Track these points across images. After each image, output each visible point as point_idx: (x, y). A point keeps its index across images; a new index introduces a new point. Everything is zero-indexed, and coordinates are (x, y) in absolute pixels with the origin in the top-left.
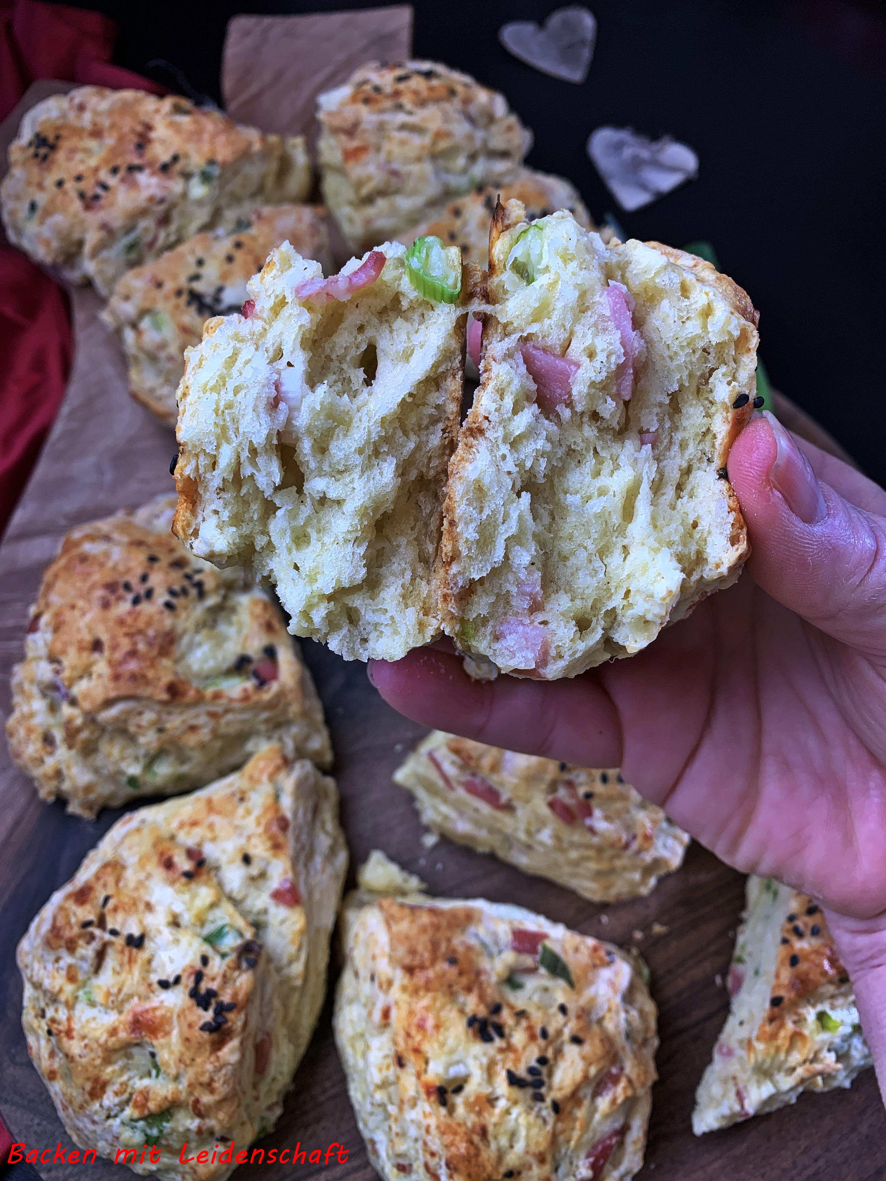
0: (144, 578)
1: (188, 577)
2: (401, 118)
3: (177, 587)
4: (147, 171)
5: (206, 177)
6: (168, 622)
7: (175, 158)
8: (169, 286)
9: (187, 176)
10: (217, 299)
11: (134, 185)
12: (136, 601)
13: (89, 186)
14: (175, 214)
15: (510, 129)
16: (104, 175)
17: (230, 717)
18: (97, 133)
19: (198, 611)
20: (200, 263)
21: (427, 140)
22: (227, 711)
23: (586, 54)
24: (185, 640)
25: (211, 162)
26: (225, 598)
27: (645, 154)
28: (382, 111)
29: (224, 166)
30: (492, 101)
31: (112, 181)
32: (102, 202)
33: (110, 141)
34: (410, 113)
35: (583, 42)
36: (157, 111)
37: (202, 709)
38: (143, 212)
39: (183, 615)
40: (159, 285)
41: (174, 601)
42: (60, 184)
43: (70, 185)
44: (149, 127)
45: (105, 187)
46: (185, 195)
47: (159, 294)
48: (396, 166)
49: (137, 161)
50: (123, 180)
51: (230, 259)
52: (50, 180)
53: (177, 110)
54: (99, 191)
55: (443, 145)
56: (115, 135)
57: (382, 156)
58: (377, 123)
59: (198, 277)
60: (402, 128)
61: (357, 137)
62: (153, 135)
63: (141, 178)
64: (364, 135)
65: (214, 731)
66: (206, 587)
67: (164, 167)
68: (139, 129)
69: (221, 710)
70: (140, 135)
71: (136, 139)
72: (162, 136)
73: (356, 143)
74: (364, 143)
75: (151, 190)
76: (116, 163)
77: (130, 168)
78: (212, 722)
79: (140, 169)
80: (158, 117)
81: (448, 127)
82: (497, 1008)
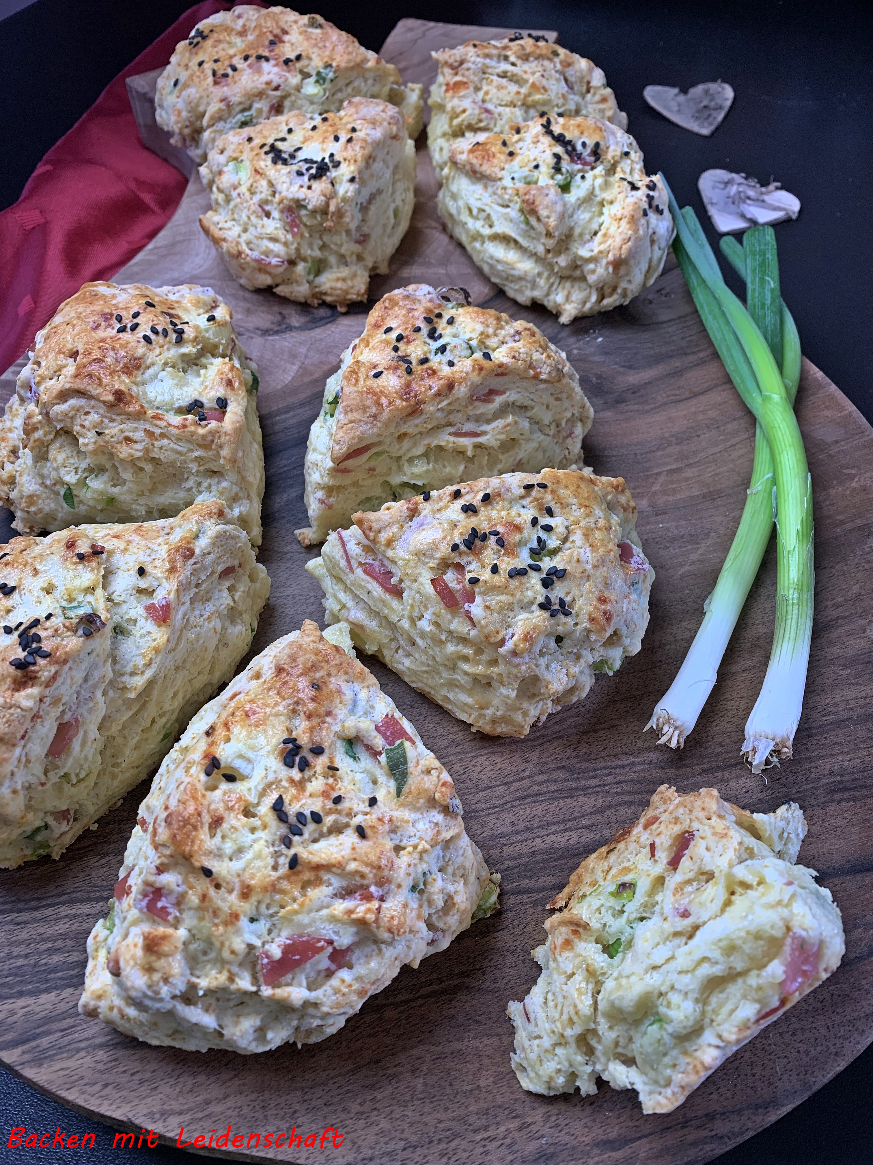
0: (136, 315)
1: (173, 324)
2: (504, 66)
3: (160, 328)
4: (272, 62)
5: (320, 79)
6: (141, 350)
7: (299, 58)
8: (257, 142)
9: (306, 75)
10: (293, 156)
11: (259, 71)
12: (120, 331)
13: (221, 67)
14: (287, 103)
15: (604, 100)
16: (237, 61)
17: (165, 442)
18: (243, 33)
19: (173, 353)
20: (290, 131)
21: (524, 91)
22: (163, 436)
23: (721, 116)
24: (151, 371)
25: (328, 66)
26: (201, 353)
27: (751, 193)
28: (487, 56)
29: (337, 70)
30: (590, 71)
31: (241, 65)
32: (229, 80)
33: (251, 37)
34: (513, 64)
35: (720, 107)
36: (296, 22)
37: (142, 425)
38: (260, 95)
39: (157, 351)
40: (250, 140)
41: (153, 337)
42: (201, 64)
43: (208, 67)
44: (285, 32)
45: (234, 69)
46: (298, 88)
47: (248, 146)
48: (490, 106)
49: (266, 53)
50: (250, 66)
51: (314, 128)
52: (195, 62)
53: (313, 24)
54: (229, 71)
55: (538, 97)
56: (257, 33)
57: (481, 94)
58: (480, 65)
59: (283, 139)
60: (503, 75)
61: (460, 73)
62: (286, 38)
63: (266, 66)
64: (467, 73)
65: (147, 450)
66: (185, 336)
67: (287, 62)
68: (277, 31)
69: (158, 431)
70: (276, 36)
71: (271, 38)
72: (294, 40)
73: (458, 78)
74: (465, 80)
75: (271, 76)
76: (249, 53)
77: (259, 57)
78: (147, 440)
79: (267, 59)
80: (295, 27)
81: (544, 82)
82: (318, 751)
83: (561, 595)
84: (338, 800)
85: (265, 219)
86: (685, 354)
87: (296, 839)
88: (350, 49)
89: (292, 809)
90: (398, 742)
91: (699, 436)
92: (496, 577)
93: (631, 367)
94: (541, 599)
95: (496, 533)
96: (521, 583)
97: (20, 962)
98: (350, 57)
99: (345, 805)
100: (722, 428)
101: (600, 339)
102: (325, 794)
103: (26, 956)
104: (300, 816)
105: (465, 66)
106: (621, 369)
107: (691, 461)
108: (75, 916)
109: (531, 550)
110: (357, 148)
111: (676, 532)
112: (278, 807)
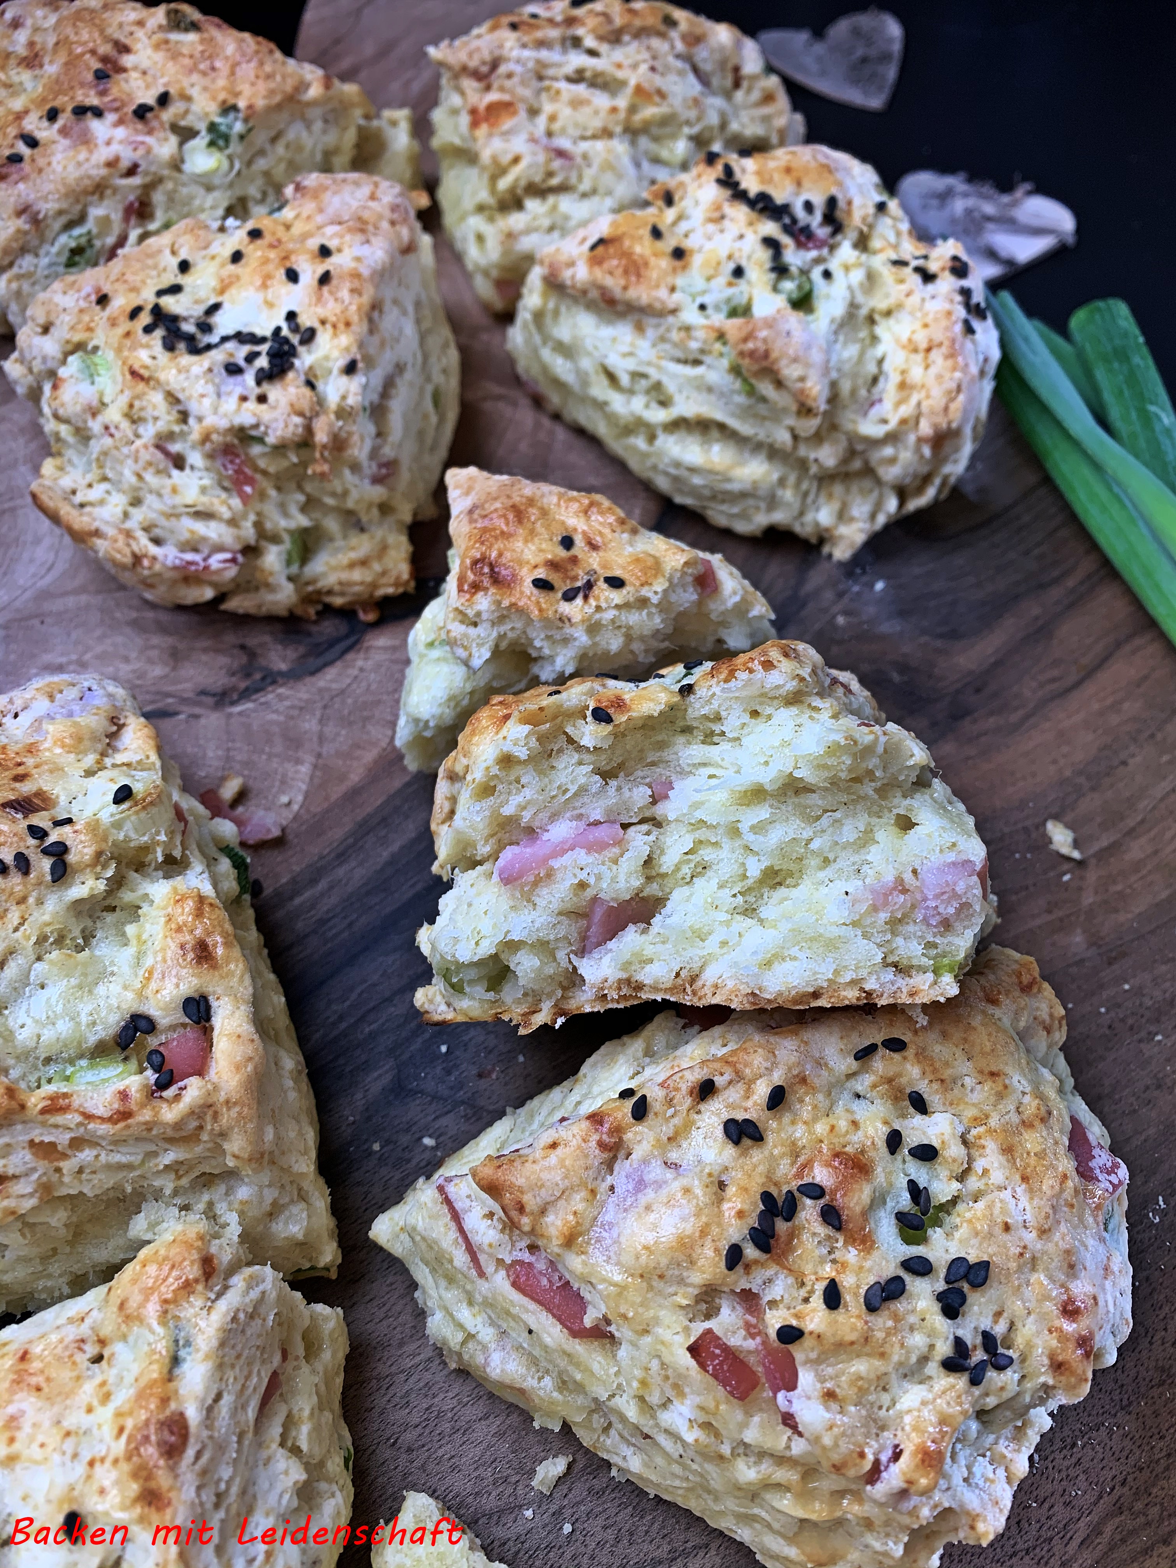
1: (37, 833)
2: (577, 60)
3: (8, 856)
4: (111, 117)
5: (218, 138)
7: (164, 99)
8: (120, 303)
9: (186, 134)
10: (205, 327)
11: (86, 140)
14: (158, 197)
15: (768, 98)
16: (34, 124)
17: (86, 1155)
18: (32, 61)
19: (52, 907)
20: (184, 267)
21: (622, 102)
22: (77, 1143)
23: (891, 73)
24: (10, 972)
25: (228, 109)
27: (989, 209)
28: (541, 44)
29: (250, 115)
30: (738, 45)
31: (44, 132)
32: (26, 166)
33: (52, 69)
34: (592, 53)
35: (885, 57)
36: (141, 23)
37: (20, 1135)
38: (100, 189)
40: (103, 300)
44: (123, 48)
45: (32, 142)
46: (177, 164)
47: (101, 316)
48: (564, 143)
49: (94, 100)
50: (64, 132)
51: (237, 257)
53: (177, 23)
54: (22, 148)
55: (649, 112)
56: (62, 58)
57: (541, 122)
58: (531, 65)
59: (176, 289)
60: (578, 77)
61: (495, 85)
62: (127, 60)
63: (99, 128)
64: (508, 83)
65: (45, 1189)
66: (72, 858)
67: (142, 112)
68: (105, 49)
69: (63, 1139)
70: (105, 59)
71: (96, 65)
72: (145, 64)
73: (493, 96)
74: (506, 97)
75: (115, 149)
76: (57, 103)
77: (81, 111)
78: (42, 1166)
79: (98, 113)
80: (140, 34)
81: (658, 81)
85: (175, 473)
86: (1042, 586)
88: (268, 68)
91: (1124, 763)
93: (954, 635)
98: (272, 85)
100: (1159, 736)
101: (879, 586)
105: (503, 69)
106: (939, 643)
107: (1131, 823)
110: (345, 294)
111: (1157, 994)
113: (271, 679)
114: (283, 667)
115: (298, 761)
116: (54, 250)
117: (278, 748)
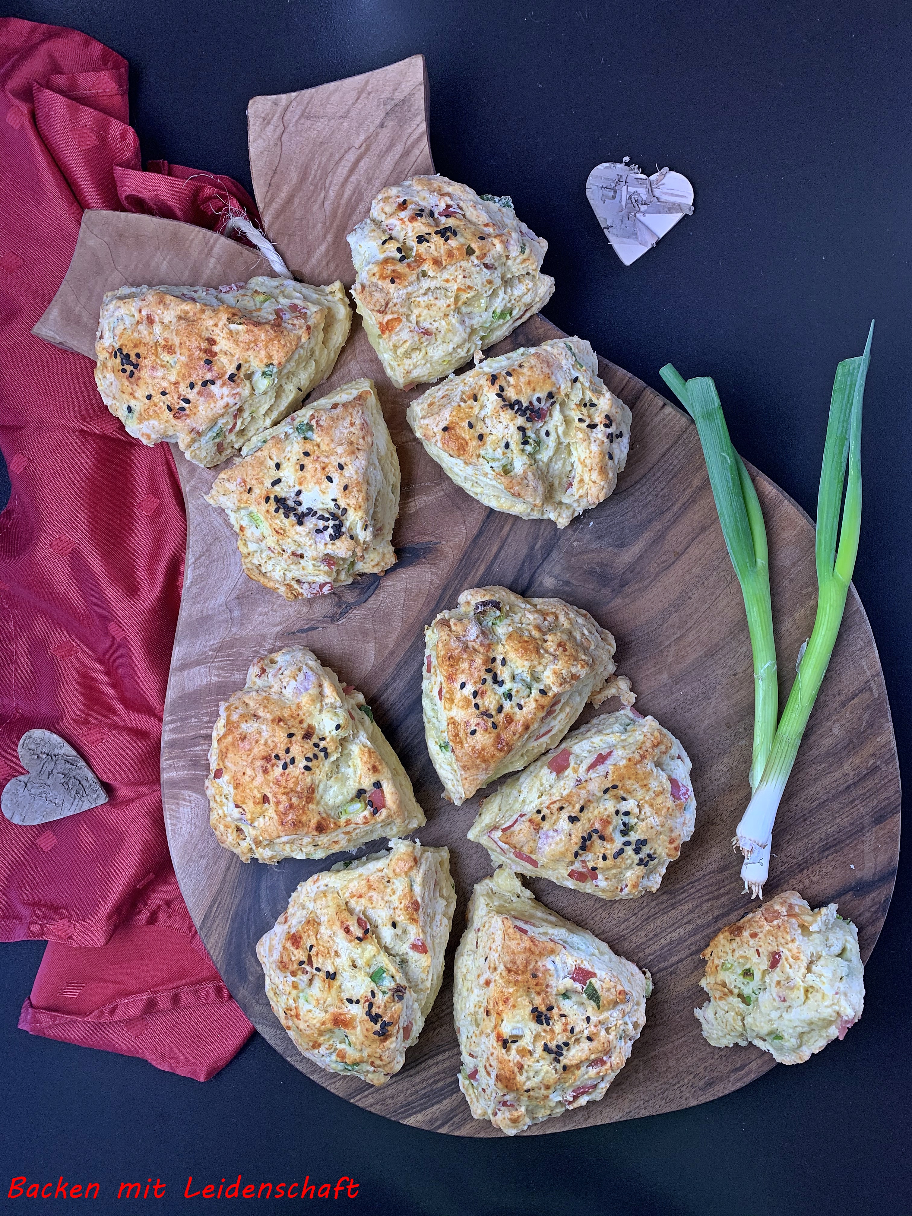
0: (288, 751)
1: (316, 745)
3: (310, 755)
4: (219, 382)
6: (308, 779)
7: (239, 367)
8: (258, 491)
9: (251, 376)
10: (298, 502)
11: (211, 397)
12: (285, 767)
13: (172, 399)
14: (246, 406)
16: (183, 389)
19: (327, 765)
20: (278, 466)
22: (355, 829)
24: (322, 786)
25: (269, 365)
26: (343, 750)
29: (280, 364)
31: (192, 395)
32: (188, 412)
33: (182, 357)
34: (432, 278)
37: (340, 831)
38: (222, 414)
39: (318, 772)
40: (249, 488)
41: (310, 764)
42: (149, 397)
43: (158, 399)
44: (212, 342)
45: (187, 401)
47: (252, 500)
48: (425, 326)
49: (208, 376)
50: (201, 394)
51: (301, 466)
52: (141, 392)
54: (183, 404)
55: (465, 296)
56: (185, 352)
57: (413, 318)
58: (404, 297)
59: (277, 482)
61: (389, 312)
62: (216, 349)
63: (215, 389)
64: (395, 309)
65: (349, 841)
66: (329, 751)
67: (232, 378)
68: (204, 345)
70: (206, 351)
71: (204, 357)
72: (225, 348)
73: (389, 317)
74: (395, 316)
75: (226, 399)
76: (192, 380)
77: (205, 384)
79: (213, 382)
80: (217, 330)
81: (468, 282)
82: (550, 1008)
83: (648, 852)
84: (572, 1030)
85: (301, 561)
87: (561, 1058)
88: (282, 342)
89: (552, 1045)
90: (588, 982)
91: (690, 598)
92: (607, 862)
93: (622, 544)
94: (637, 861)
95: (596, 831)
96: (622, 858)
97: (423, 1092)
98: (286, 349)
99: (577, 1030)
101: (591, 524)
102: (565, 1030)
103: (425, 1088)
104: (558, 1046)
105: (391, 304)
106: (616, 550)
107: (689, 625)
108: (437, 1063)
109: (621, 831)
110: (355, 493)
111: (693, 694)
112: (546, 1048)
113: (349, 607)
114: (353, 600)
115: (369, 642)
116: (207, 438)
117: (360, 638)
